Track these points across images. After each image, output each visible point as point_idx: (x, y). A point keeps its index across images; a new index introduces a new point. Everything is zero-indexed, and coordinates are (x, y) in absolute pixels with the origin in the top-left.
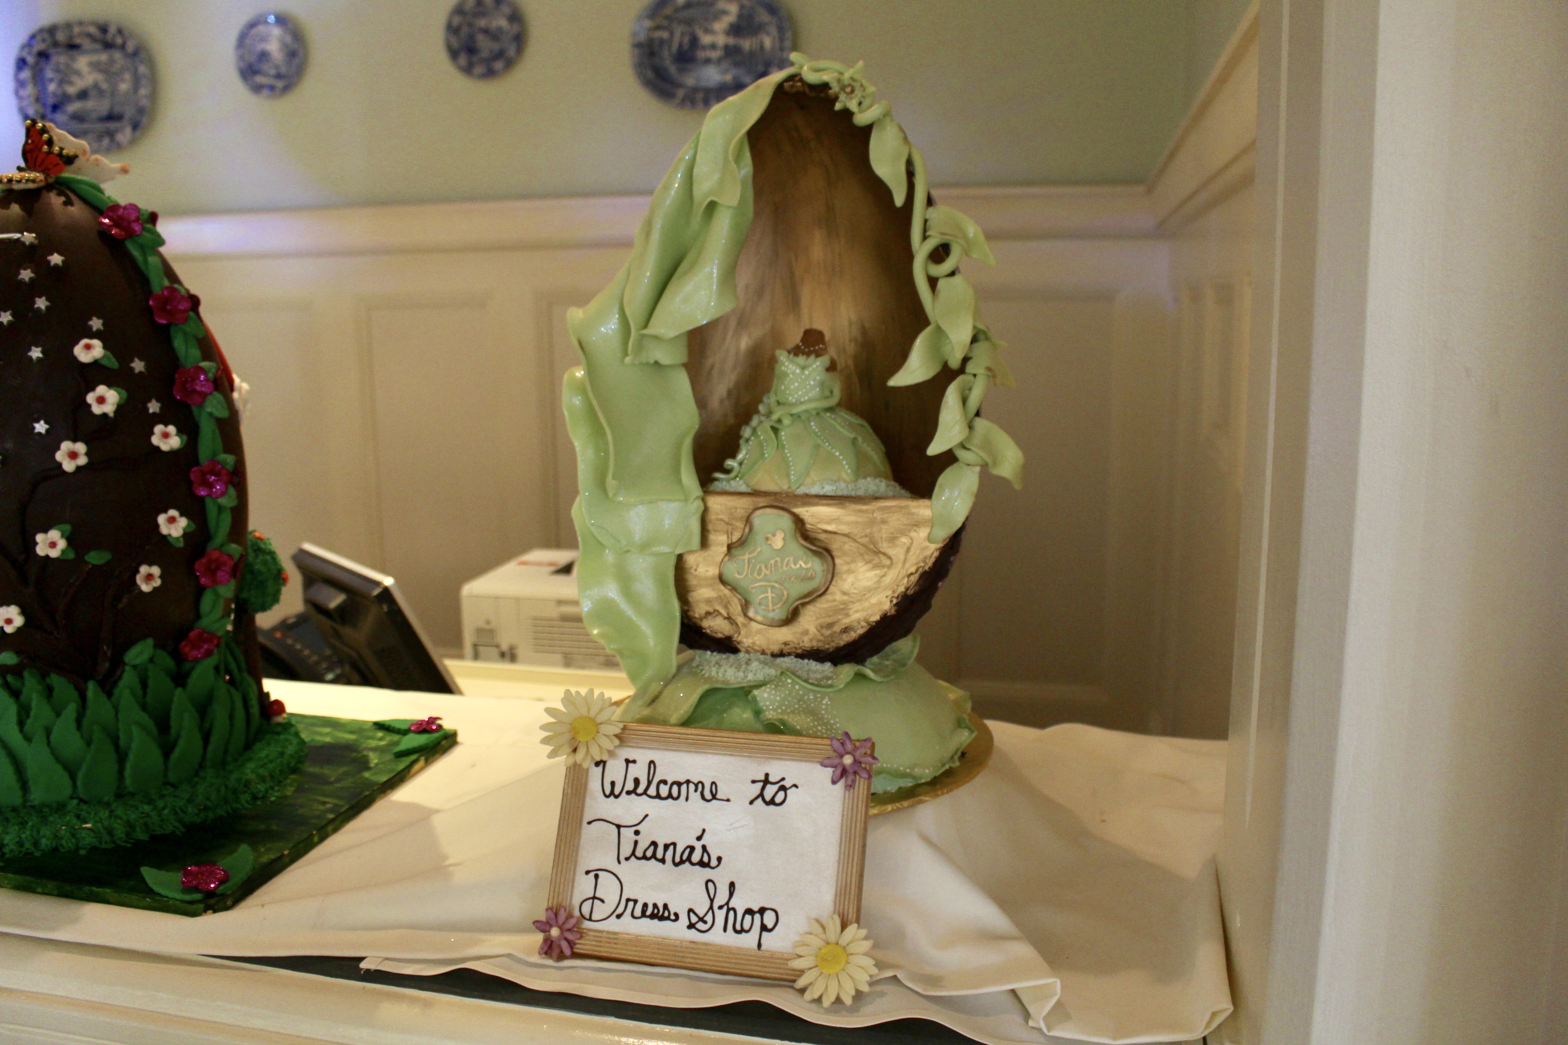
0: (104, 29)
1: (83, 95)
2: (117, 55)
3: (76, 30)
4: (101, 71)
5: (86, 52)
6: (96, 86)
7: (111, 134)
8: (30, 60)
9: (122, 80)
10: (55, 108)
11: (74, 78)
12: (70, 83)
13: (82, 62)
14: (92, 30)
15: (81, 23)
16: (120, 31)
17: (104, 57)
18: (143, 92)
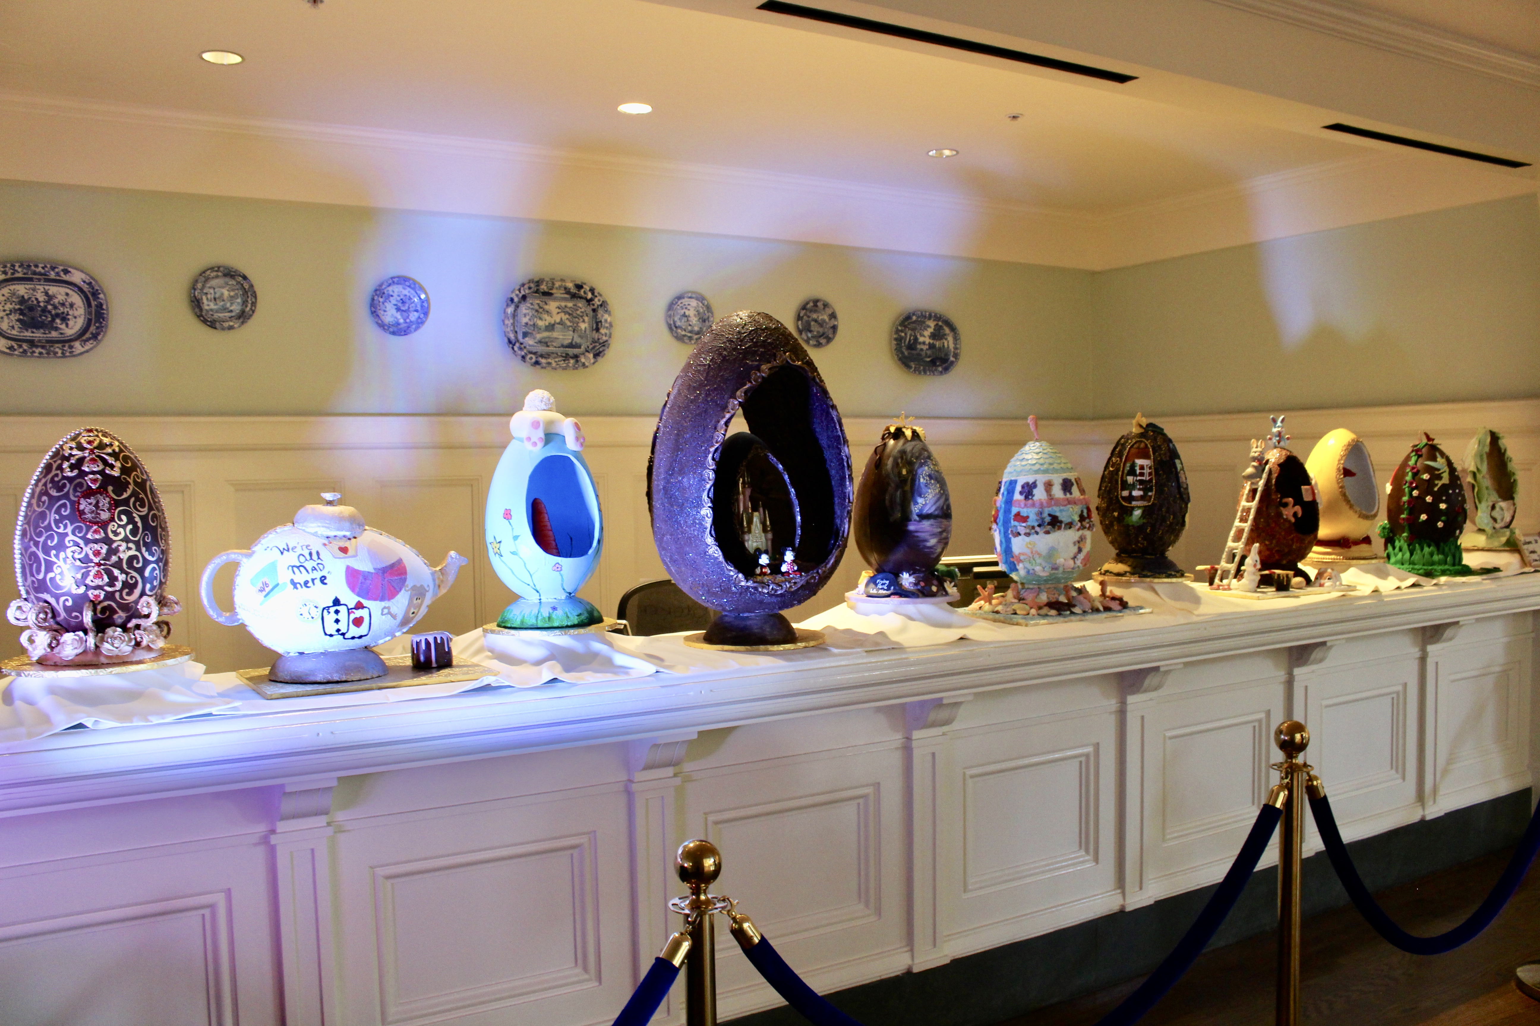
0: (579, 287)
1: (551, 327)
2: (581, 304)
3: (557, 284)
4: (566, 313)
5: (556, 299)
6: (561, 323)
7: (576, 357)
8: (516, 300)
9: (584, 321)
10: (525, 335)
11: (545, 316)
12: (541, 319)
13: (552, 306)
14: (570, 285)
15: (562, 280)
16: (592, 290)
17: (570, 304)
18: (603, 331)
